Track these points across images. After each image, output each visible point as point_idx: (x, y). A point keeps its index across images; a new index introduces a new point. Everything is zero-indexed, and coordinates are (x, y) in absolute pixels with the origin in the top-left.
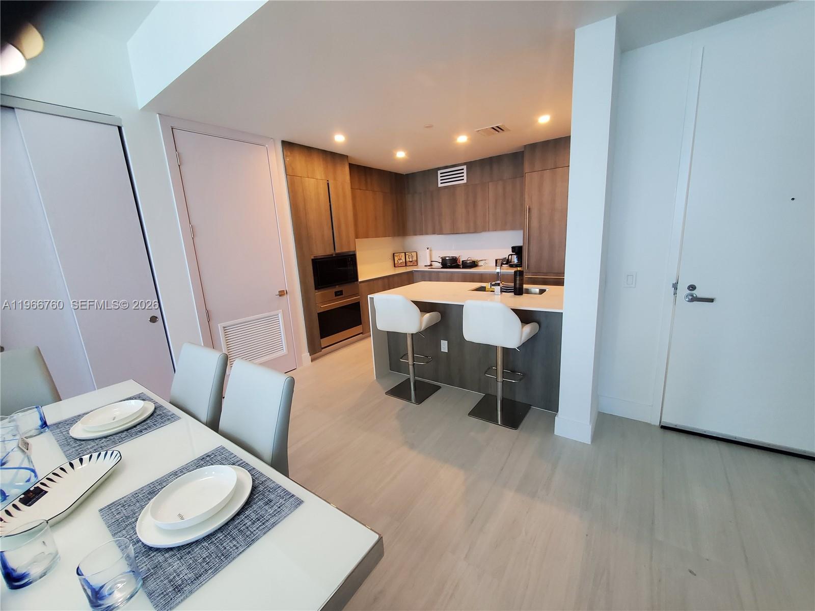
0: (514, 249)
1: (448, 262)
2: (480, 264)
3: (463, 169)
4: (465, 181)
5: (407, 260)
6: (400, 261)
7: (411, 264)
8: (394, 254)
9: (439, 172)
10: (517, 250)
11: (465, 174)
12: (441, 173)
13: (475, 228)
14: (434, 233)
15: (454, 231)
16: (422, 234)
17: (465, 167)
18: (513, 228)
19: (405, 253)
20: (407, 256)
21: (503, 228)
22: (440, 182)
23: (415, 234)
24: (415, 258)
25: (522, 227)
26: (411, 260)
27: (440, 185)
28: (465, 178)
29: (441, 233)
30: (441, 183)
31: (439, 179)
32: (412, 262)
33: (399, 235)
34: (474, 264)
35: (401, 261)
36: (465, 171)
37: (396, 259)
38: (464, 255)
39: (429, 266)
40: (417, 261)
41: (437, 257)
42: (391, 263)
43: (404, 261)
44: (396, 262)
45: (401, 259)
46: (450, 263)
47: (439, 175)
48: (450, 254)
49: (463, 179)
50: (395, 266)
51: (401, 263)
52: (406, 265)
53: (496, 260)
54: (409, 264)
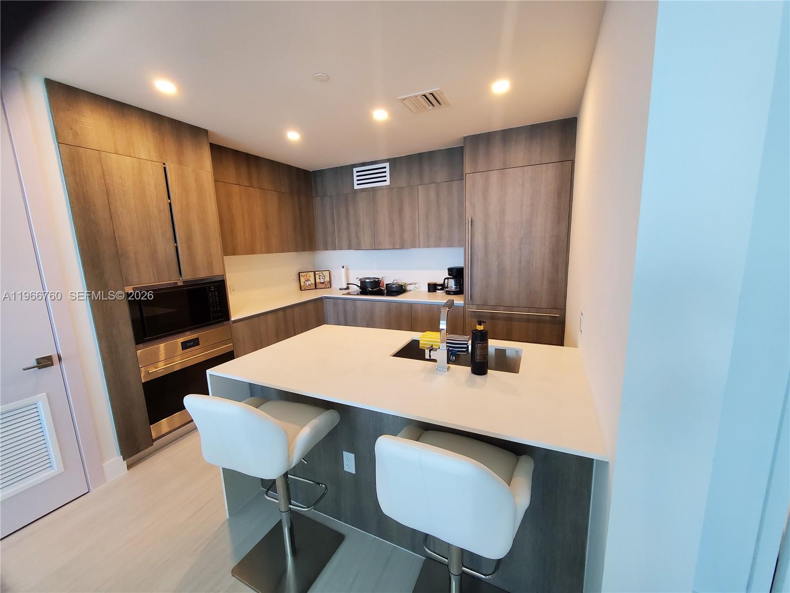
0: (451, 270)
1: (368, 285)
2: (409, 288)
3: (385, 168)
4: (388, 183)
5: (318, 281)
6: (308, 283)
7: (323, 286)
8: (299, 273)
9: (355, 170)
10: (457, 274)
11: (388, 174)
12: (357, 172)
13: (401, 243)
14: (350, 248)
16: (335, 248)
17: (387, 165)
18: (450, 245)
19: (315, 272)
20: (317, 277)
21: (438, 244)
22: (356, 183)
23: (326, 248)
24: (327, 279)
25: (461, 243)
26: (322, 281)
27: (356, 187)
28: (388, 178)
29: (358, 248)
30: (358, 184)
31: (355, 178)
32: (323, 283)
33: (304, 249)
34: (401, 290)
35: (309, 283)
36: (387, 170)
37: (302, 280)
38: (389, 277)
39: (345, 289)
40: (330, 282)
41: (356, 276)
42: (296, 285)
43: (313, 282)
44: (302, 284)
45: (308, 280)
46: (370, 287)
47: (355, 174)
48: (372, 273)
49: (386, 181)
50: (301, 289)
51: (309, 285)
52: (316, 288)
53: (429, 285)
54: (320, 286)
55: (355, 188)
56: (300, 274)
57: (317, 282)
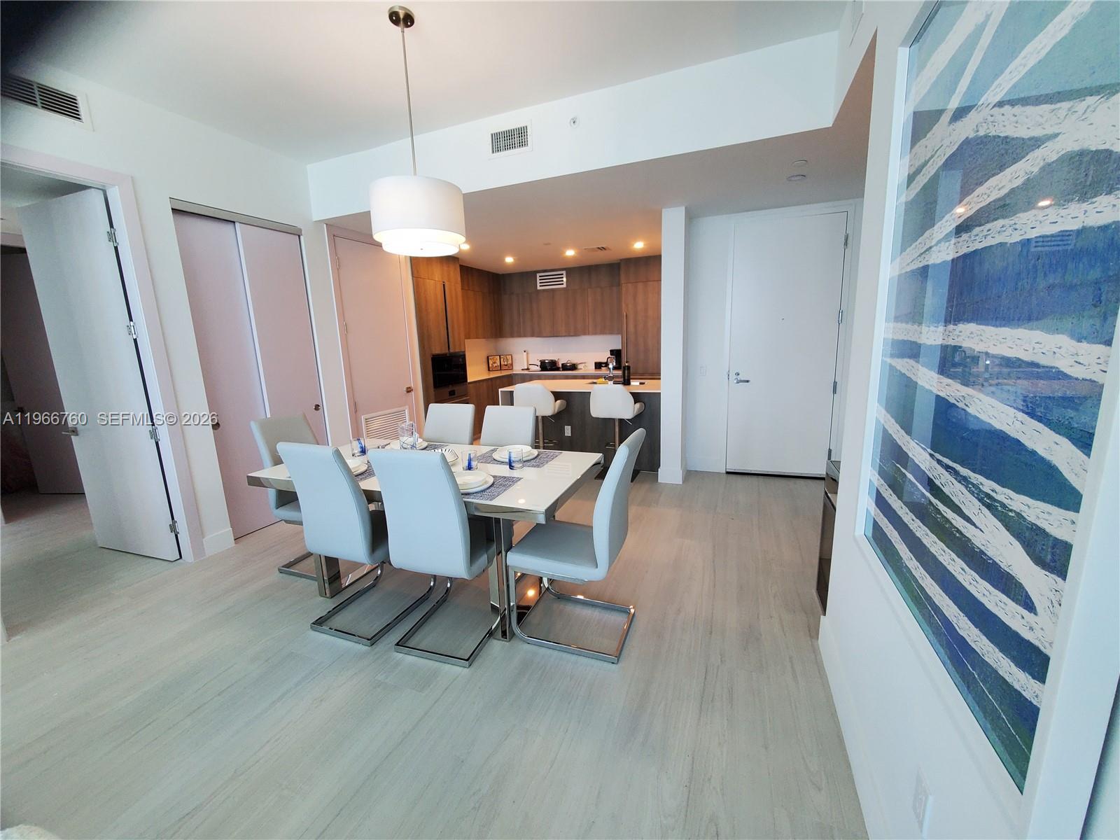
0: (612, 352)
1: (547, 365)
2: (579, 367)
3: (562, 274)
4: (564, 286)
5: (502, 363)
6: (495, 365)
7: (506, 367)
9: (538, 275)
10: (616, 354)
11: (565, 279)
12: (540, 276)
13: (575, 331)
14: (533, 335)
15: (554, 334)
16: (520, 336)
17: (564, 272)
18: (611, 333)
19: (500, 356)
20: (502, 360)
21: (603, 332)
22: (538, 285)
23: (512, 336)
24: (510, 362)
25: (619, 332)
26: (506, 363)
27: (539, 288)
28: (565, 283)
29: (540, 335)
30: (540, 286)
31: (538, 281)
32: (506, 365)
33: (494, 337)
34: (574, 367)
36: (564, 276)
37: (491, 362)
38: (562, 359)
39: (526, 369)
40: (513, 364)
41: (535, 359)
42: (485, 366)
43: (499, 364)
44: (490, 365)
45: (495, 363)
46: (549, 366)
47: (538, 278)
48: (548, 357)
49: (563, 284)
50: (489, 370)
52: (501, 368)
53: (596, 363)
54: (504, 368)
56: (489, 357)
57: (502, 365)
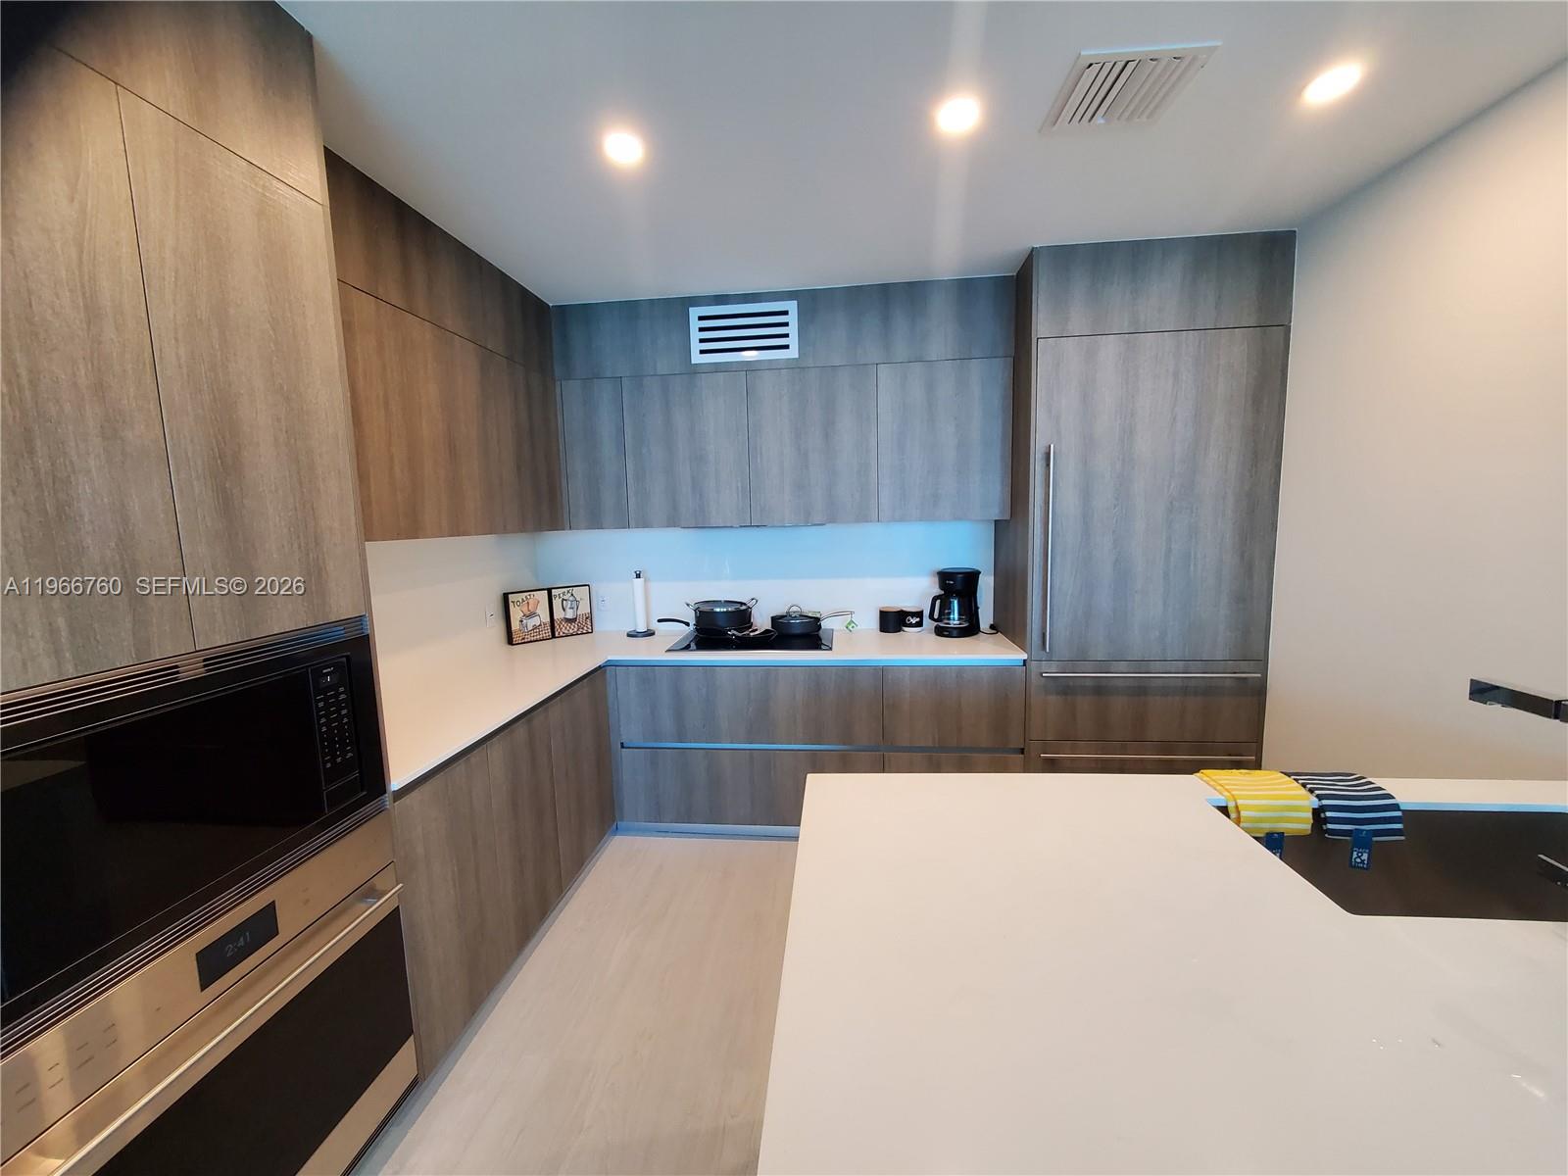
3: (785, 313)
4: (793, 353)
5: (558, 614)
6: (531, 623)
7: (573, 628)
8: (506, 597)
9: (695, 312)
11: (793, 330)
12: (701, 318)
15: (753, 518)
16: (624, 523)
17: (792, 306)
19: (549, 591)
20: (557, 603)
22: (696, 347)
23: (595, 522)
24: (584, 609)
26: (570, 615)
27: (697, 358)
28: (793, 341)
30: (702, 352)
31: (695, 335)
32: (570, 621)
35: (535, 621)
36: (792, 318)
37: (516, 614)
40: (590, 617)
42: (497, 629)
43: (547, 620)
44: (515, 625)
45: (532, 615)
47: (695, 324)
49: (786, 347)
50: (510, 641)
51: (535, 627)
52: (553, 636)
54: (565, 628)
55: (693, 362)
56: (511, 597)
57: (555, 618)
